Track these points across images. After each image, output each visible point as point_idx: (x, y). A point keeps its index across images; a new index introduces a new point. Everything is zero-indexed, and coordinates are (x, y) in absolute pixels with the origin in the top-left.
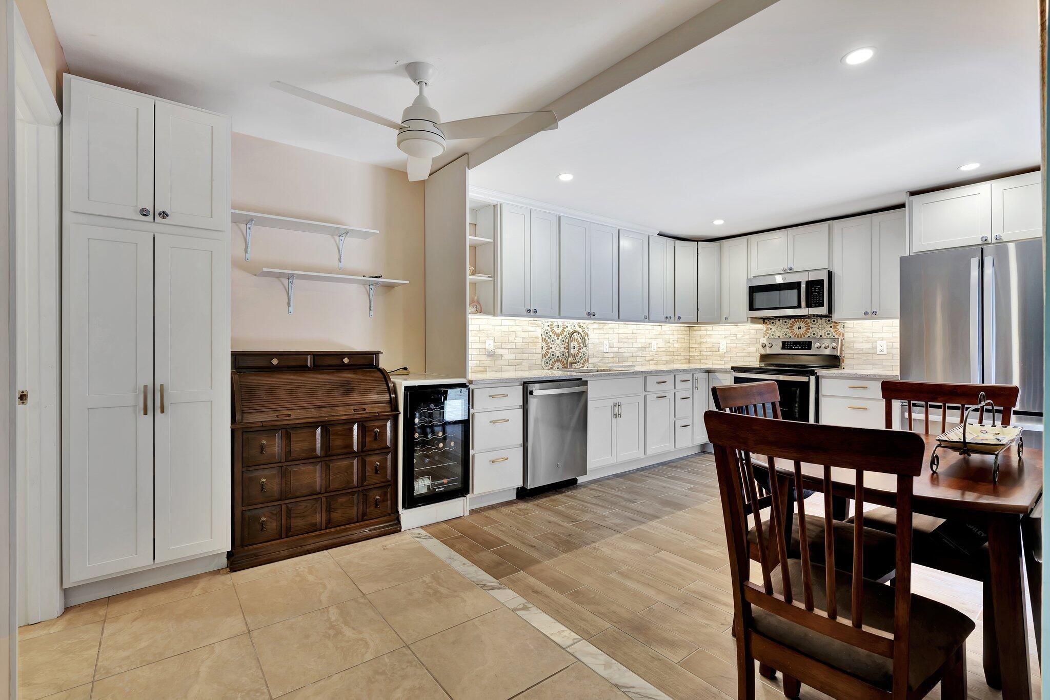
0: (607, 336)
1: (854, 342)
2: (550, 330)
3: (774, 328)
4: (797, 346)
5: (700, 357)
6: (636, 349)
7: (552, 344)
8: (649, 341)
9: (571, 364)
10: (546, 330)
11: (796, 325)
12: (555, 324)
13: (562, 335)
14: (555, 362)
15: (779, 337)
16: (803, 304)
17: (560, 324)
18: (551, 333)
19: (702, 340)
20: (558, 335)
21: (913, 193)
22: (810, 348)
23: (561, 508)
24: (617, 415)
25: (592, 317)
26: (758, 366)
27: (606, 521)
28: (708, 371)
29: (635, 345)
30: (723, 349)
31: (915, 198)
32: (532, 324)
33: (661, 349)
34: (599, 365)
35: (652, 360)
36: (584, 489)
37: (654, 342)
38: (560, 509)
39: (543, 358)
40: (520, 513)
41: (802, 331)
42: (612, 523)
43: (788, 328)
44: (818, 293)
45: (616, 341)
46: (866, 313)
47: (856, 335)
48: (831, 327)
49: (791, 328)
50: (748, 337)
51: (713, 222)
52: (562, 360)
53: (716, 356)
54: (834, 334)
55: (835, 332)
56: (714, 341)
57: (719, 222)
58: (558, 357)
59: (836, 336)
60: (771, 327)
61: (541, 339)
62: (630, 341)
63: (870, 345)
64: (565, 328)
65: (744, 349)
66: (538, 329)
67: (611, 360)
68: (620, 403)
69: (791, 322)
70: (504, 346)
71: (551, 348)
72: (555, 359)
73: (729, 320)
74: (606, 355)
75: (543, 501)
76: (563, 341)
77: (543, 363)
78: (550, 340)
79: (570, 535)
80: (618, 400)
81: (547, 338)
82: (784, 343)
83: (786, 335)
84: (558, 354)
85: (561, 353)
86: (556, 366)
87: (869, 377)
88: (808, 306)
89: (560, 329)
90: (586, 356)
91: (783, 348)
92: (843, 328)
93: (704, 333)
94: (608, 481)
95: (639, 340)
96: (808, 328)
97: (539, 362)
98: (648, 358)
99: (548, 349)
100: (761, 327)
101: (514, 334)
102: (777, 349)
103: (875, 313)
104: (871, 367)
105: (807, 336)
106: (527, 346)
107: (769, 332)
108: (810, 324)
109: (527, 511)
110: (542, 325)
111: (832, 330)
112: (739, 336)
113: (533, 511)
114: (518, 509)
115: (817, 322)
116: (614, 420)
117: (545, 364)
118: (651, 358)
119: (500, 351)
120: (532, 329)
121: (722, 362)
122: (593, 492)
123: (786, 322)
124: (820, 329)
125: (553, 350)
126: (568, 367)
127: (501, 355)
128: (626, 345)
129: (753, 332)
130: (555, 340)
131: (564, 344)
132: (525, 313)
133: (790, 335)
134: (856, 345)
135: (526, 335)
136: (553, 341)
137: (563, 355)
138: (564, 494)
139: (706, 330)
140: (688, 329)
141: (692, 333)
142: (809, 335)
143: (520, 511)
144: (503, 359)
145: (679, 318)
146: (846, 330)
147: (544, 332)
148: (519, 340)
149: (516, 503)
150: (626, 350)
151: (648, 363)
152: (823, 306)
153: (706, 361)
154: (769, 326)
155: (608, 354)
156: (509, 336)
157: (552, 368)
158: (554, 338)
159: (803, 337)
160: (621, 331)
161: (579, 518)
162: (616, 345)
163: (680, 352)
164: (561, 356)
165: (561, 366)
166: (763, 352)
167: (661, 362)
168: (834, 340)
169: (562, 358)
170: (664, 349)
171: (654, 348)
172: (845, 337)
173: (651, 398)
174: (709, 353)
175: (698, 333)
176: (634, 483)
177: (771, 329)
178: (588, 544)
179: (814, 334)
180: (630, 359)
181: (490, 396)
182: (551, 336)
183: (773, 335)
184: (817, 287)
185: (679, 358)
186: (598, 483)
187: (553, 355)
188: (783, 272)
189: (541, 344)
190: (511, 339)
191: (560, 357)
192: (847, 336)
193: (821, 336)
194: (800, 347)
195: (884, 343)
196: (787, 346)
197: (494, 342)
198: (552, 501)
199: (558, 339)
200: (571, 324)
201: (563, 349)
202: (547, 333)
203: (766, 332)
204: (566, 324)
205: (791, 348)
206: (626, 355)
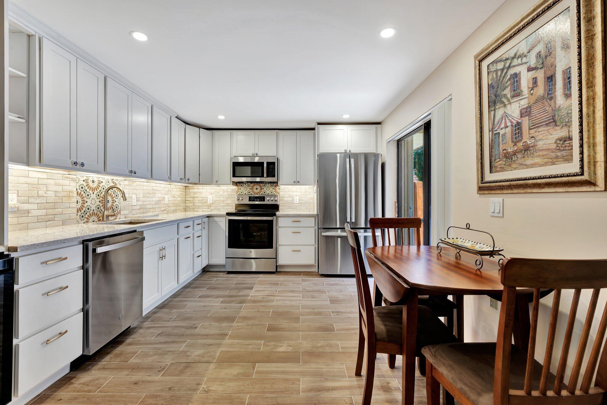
0: (135, 191)
1: (284, 197)
2: (85, 184)
3: (242, 189)
4: (257, 199)
5: (193, 207)
6: (155, 202)
7: (87, 198)
8: (163, 196)
9: (108, 216)
10: (81, 185)
11: (255, 187)
12: (91, 179)
13: (97, 190)
14: (91, 215)
15: (245, 194)
16: (265, 175)
17: (95, 180)
18: (86, 188)
19: (195, 196)
20: (93, 190)
21: (319, 124)
22: (264, 200)
23: (133, 360)
24: (162, 257)
25: (133, 174)
26: (234, 212)
27: (189, 356)
28: (208, 217)
29: (154, 199)
30: (210, 201)
31: (321, 126)
32: (66, 177)
33: (170, 202)
34: (130, 216)
35: (165, 210)
36: (141, 331)
37: (166, 197)
38: (135, 361)
39: (78, 212)
40: (90, 388)
41: (258, 191)
42: (197, 356)
43: (250, 189)
44: (272, 169)
45: (141, 195)
46: (294, 182)
47: (285, 193)
48: (273, 189)
49: (252, 189)
50: (226, 193)
51: (218, 116)
52: (97, 213)
53: (205, 206)
54: (275, 193)
55: (275, 191)
56: (204, 196)
57: (221, 117)
58: (93, 210)
59: (276, 194)
60: (240, 188)
61: (76, 193)
62: (151, 196)
63: (291, 199)
64: (100, 183)
65: (224, 201)
66: (73, 184)
67: (138, 211)
68: (165, 247)
69: (252, 185)
70: (31, 200)
71: (87, 202)
72: (91, 212)
73: (218, 183)
74: (135, 208)
75: (106, 361)
76: (98, 195)
77: (78, 216)
78: (86, 194)
79: (170, 389)
80: (163, 245)
81: (82, 193)
82: (250, 197)
83: (249, 192)
84: (93, 207)
85: (96, 207)
86: (91, 219)
87: (302, 215)
88: (268, 176)
89: (95, 185)
90: (118, 208)
91: (250, 200)
92: (279, 189)
93: (197, 190)
94: (156, 315)
95: (157, 195)
96: (261, 189)
97: (74, 216)
98: (163, 209)
99: (84, 203)
100: (235, 187)
101: (45, 188)
102: (247, 202)
103: (298, 182)
104: (292, 210)
105: (261, 194)
106: (59, 201)
107: (240, 191)
108: (262, 187)
109: (96, 382)
110: (77, 179)
111: (274, 190)
112: (221, 193)
113: (106, 379)
114: (81, 384)
115: (266, 186)
116: (160, 262)
117: (80, 218)
118: (164, 208)
119: (26, 207)
120: (67, 182)
121: (210, 210)
122: (152, 330)
123: (249, 185)
124: (268, 190)
125: (88, 204)
126: (105, 220)
127: (28, 212)
128: (148, 199)
129: (229, 190)
130: (90, 194)
131: (99, 198)
132: (71, 166)
133: (252, 193)
134: (285, 199)
135: (60, 189)
136: (88, 195)
137: (98, 208)
138: (124, 344)
139: (198, 189)
140: (184, 188)
141: (187, 191)
142: (262, 193)
143: (88, 385)
144: (30, 215)
145: (188, 180)
146: (281, 190)
147: (79, 186)
148: (51, 194)
149: (74, 377)
150: (148, 203)
151: (162, 212)
152: (275, 177)
153: (197, 210)
154: (240, 187)
155: (136, 206)
156: (38, 189)
157: (87, 222)
158: (89, 192)
159: (258, 194)
160: (145, 188)
161: (163, 364)
162: (141, 199)
163: (180, 204)
164: (96, 209)
165: (96, 218)
166: (237, 203)
167: (170, 211)
168: (275, 196)
169: (97, 211)
170: (172, 202)
171: (166, 201)
172: (280, 194)
173: (182, 239)
174: (200, 204)
175: (191, 190)
176: (180, 311)
177: (241, 189)
178: (195, 390)
179: (264, 193)
180: (151, 210)
181: (42, 263)
182: (86, 190)
183: (242, 192)
184: (272, 166)
185: (180, 208)
186: (149, 320)
187: (88, 209)
188: (252, 155)
189: (75, 198)
190: (41, 193)
191: (95, 211)
192: (281, 193)
193: (268, 194)
194: (259, 200)
195: (298, 198)
196: (252, 199)
197: (18, 196)
198: (117, 356)
199: (93, 193)
200: (106, 180)
201: (98, 203)
202: (82, 188)
203: (238, 191)
204: (100, 179)
205: (254, 201)
206: (148, 206)
